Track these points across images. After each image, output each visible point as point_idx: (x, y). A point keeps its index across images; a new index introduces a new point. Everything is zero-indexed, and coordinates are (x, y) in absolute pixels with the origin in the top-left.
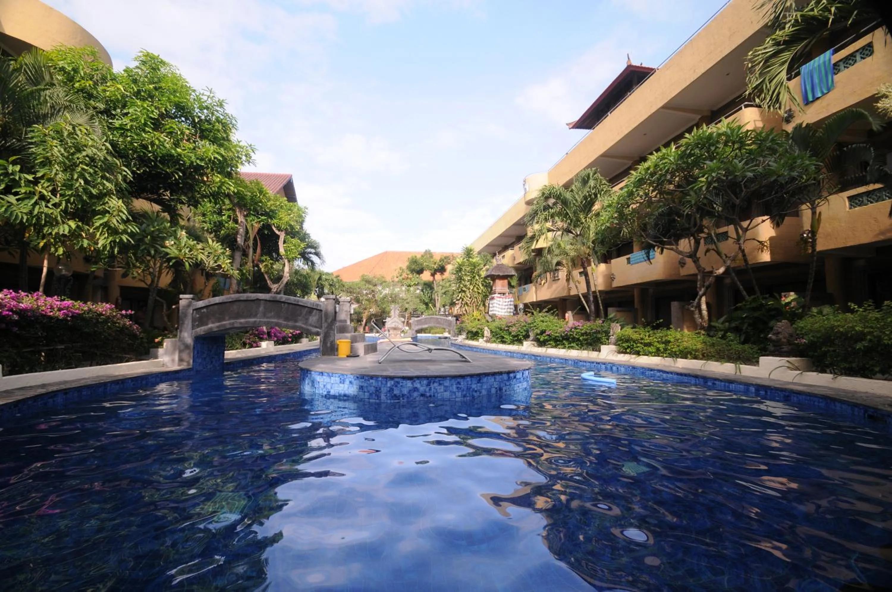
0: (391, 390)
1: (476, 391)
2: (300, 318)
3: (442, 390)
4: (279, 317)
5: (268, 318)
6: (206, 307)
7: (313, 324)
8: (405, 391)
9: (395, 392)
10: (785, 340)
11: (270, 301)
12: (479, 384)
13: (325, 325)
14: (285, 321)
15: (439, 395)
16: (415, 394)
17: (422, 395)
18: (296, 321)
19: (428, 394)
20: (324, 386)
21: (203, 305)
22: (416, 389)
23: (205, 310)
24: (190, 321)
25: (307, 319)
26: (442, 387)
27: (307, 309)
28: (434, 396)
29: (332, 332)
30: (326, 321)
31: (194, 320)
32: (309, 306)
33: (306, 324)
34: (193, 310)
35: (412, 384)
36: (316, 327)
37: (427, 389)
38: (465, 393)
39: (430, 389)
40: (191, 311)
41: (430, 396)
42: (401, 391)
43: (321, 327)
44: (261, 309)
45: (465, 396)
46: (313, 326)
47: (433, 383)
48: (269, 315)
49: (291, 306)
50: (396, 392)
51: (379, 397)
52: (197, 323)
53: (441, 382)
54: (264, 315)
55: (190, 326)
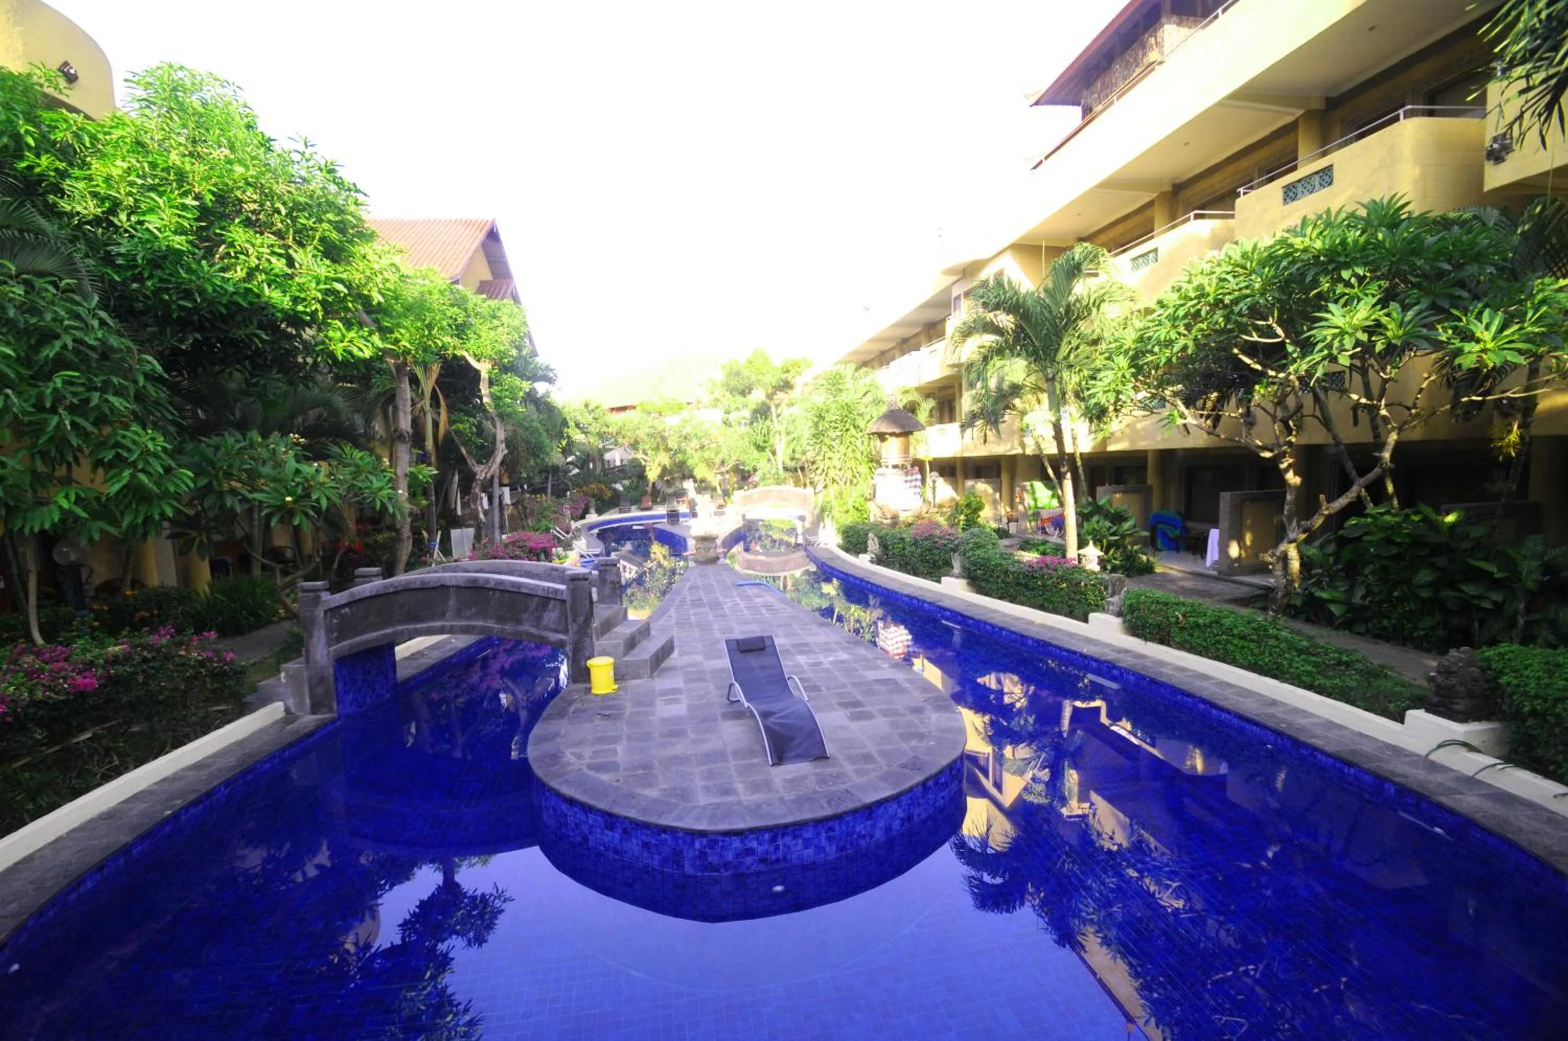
0: (703, 855)
1: (864, 836)
2: (525, 616)
3: (799, 847)
4: (485, 617)
5: (467, 618)
6: (348, 605)
7: (551, 625)
8: (729, 856)
9: (710, 859)
10: (1462, 689)
11: (466, 588)
12: (869, 823)
13: (573, 628)
14: (498, 623)
15: (794, 856)
16: (749, 860)
17: (763, 861)
18: (519, 622)
19: (773, 857)
20: (577, 825)
21: (343, 601)
22: (750, 852)
23: (347, 610)
24: (323, 633)
25: (539, 619)
26: (800, 841)
27: (536, 599)
28: (785, 859)
29: (588, 640)
30: (574, 621)
31: (329, 630)
32: (540, 593)
33: (537, 626)
34: (326, 612)
35: (742, 842)
36: (556, 631)
37: (772, 849)
38: (842, 843)
39: (777, 848)
40: (322, 615)
41: (778, 861)
42: (721, 856)
43: (566, 632)
44: (452, 602)
45: (842, 849)
46: (551, 630)
47: (783, 837)
48: (468, 613)
49: (507, 595)
50: (712, 858)
51: (681, 866)
52: (336, 634)
53: (798, 833)
54: (459, 614)
55: (323, 639)
